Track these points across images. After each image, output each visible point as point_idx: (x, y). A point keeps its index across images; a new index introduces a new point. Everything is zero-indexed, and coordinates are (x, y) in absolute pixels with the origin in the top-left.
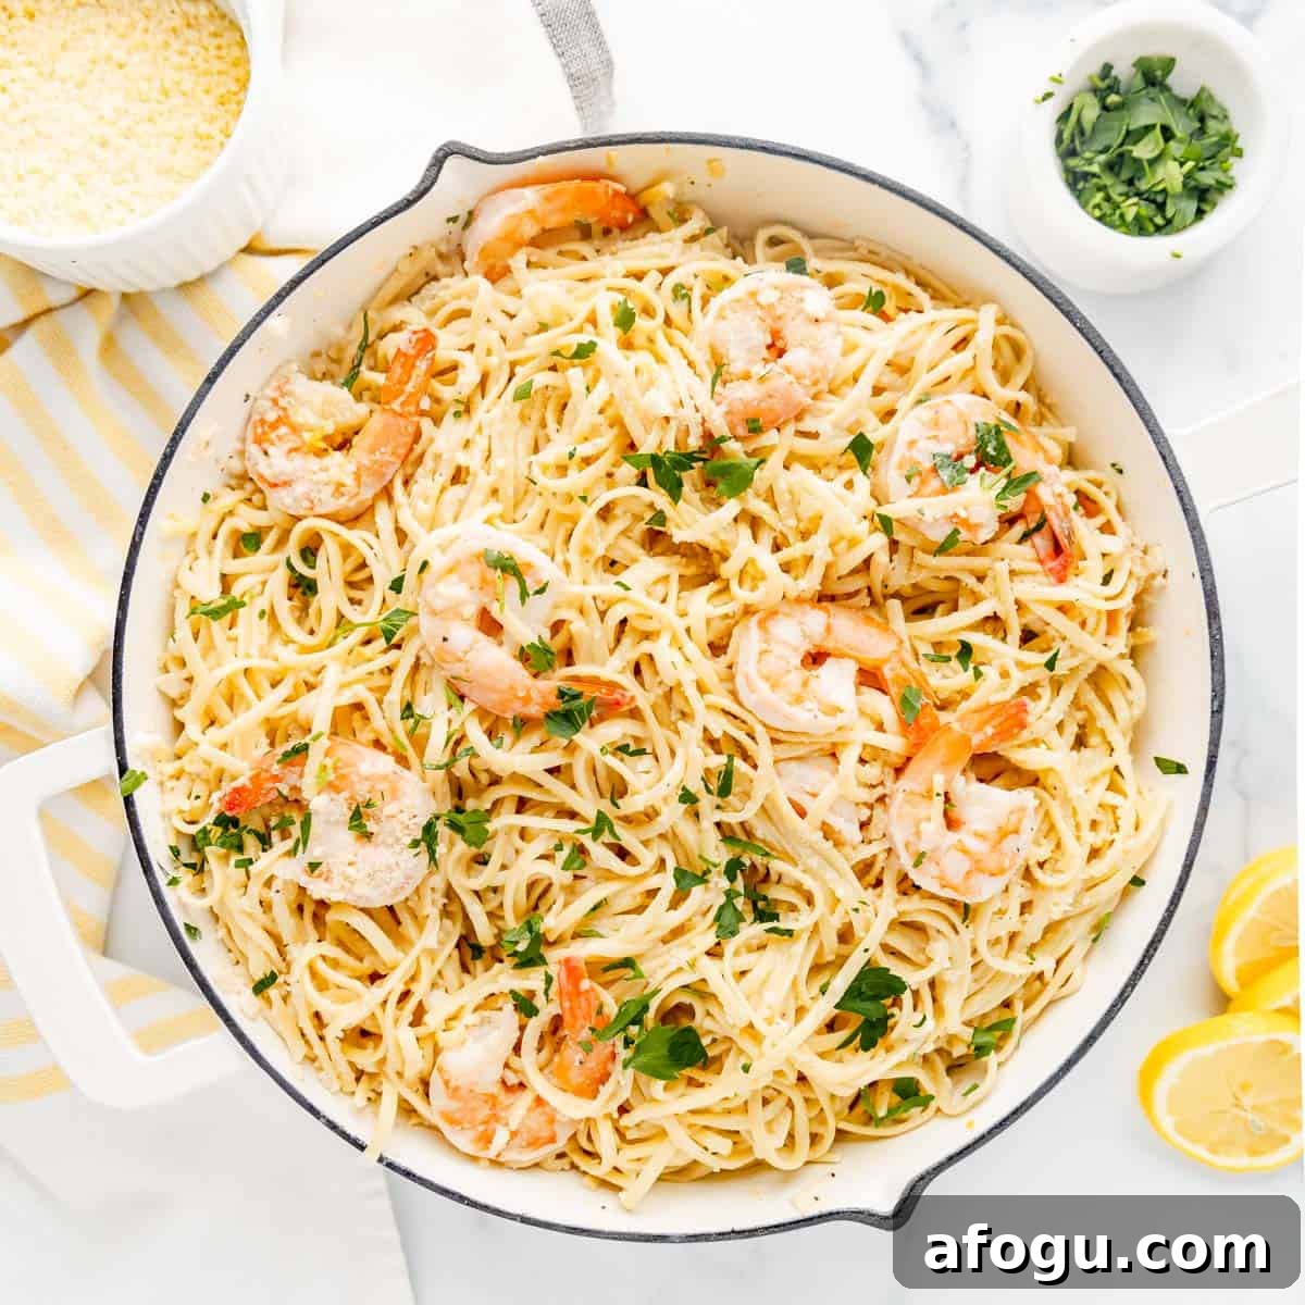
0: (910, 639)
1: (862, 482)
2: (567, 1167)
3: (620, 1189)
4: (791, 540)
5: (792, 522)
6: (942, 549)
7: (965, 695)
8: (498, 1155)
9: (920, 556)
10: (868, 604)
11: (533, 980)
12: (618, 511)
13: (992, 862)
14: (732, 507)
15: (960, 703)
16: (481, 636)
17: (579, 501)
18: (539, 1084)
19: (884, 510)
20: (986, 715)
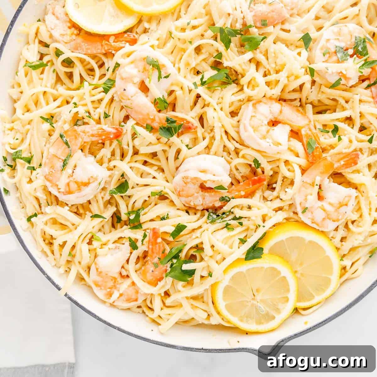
0: (314, 121)
1: (305, 53)
2: (141, 312)
3: (160, 324)
4: (272, 72)
5: (274, 66)
6: (334, 86)
7: (332, 147)
8: (114, 302)
9: (324, 89)
10: (299, 105)
11: (137, 235)
12: (203, 51)
13: (334, 216)
14: (249, 55)
15: (330, 150)
16: (139, 91)
17: (189, 43)
18: (135, 277)
19: (311, 66)
20: (342, 156)
